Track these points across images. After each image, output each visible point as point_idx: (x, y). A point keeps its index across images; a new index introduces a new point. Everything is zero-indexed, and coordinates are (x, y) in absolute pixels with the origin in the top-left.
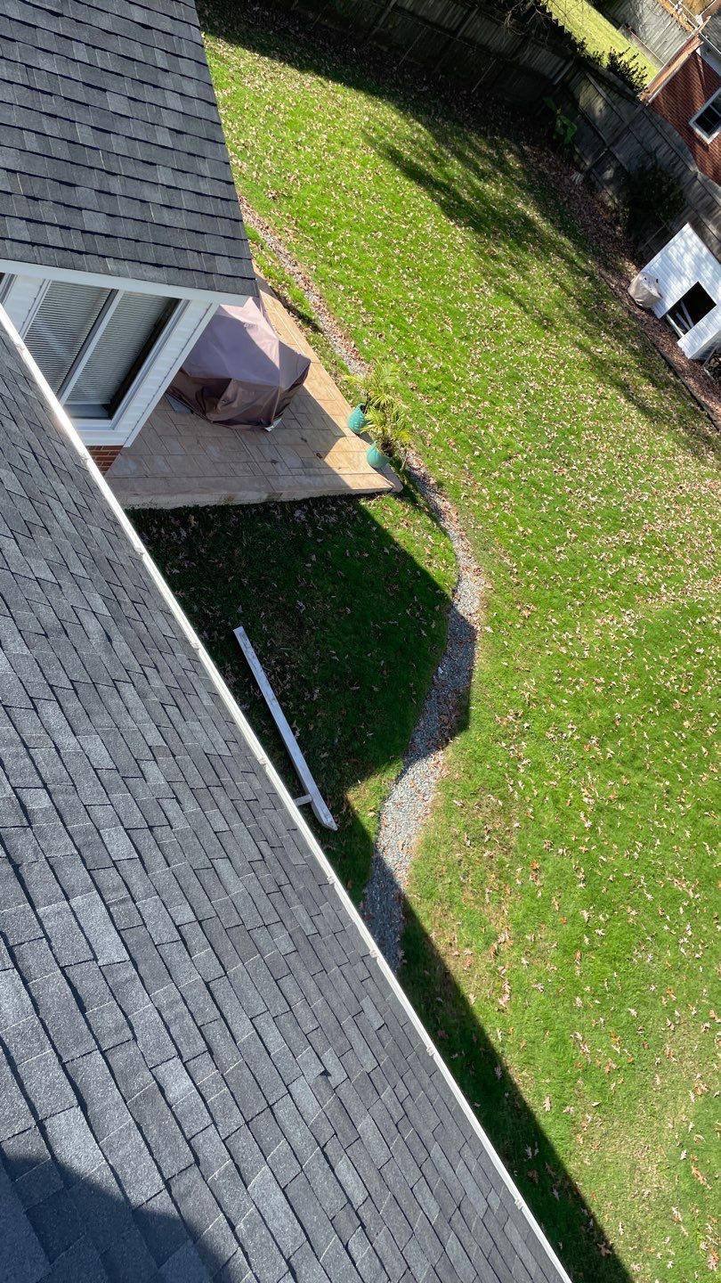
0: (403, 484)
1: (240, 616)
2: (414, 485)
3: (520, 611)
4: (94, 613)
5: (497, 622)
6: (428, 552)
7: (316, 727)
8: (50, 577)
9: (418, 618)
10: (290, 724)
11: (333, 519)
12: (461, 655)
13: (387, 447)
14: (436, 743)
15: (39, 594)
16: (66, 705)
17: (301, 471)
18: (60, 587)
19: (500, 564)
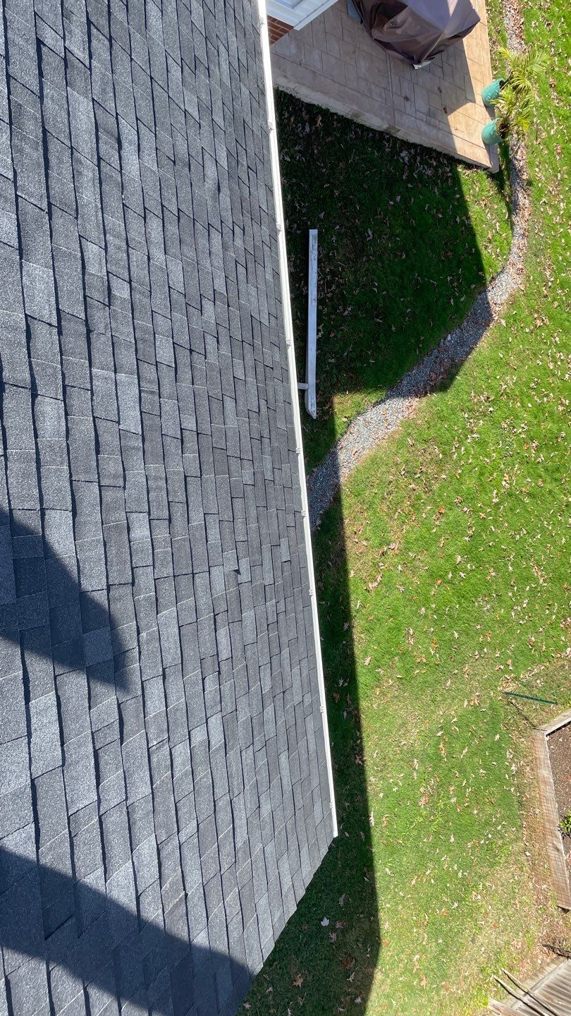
0: (500, 167)
1: (320, 220)
2: (509, 174)
3: (535, 319)
4: (217, 161)
5: (513, 319)
6: (490, 236)
7: (335, 336)
8: (196, 114)
9: (454, 287)
10: (318, 325)
11: (429, 172)
12: (471, 333)
13: (505, 128)
14: (417, 390)
15: (182, 124)
16: (168, 226)
17: (424, 117)
18: (200, 127)
19: (541, 273)
